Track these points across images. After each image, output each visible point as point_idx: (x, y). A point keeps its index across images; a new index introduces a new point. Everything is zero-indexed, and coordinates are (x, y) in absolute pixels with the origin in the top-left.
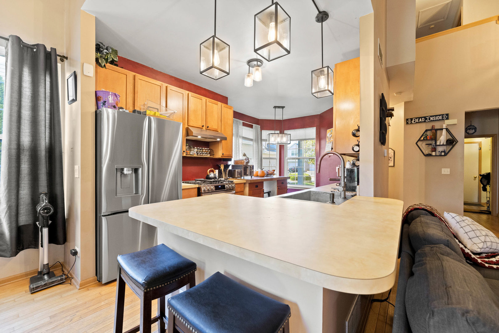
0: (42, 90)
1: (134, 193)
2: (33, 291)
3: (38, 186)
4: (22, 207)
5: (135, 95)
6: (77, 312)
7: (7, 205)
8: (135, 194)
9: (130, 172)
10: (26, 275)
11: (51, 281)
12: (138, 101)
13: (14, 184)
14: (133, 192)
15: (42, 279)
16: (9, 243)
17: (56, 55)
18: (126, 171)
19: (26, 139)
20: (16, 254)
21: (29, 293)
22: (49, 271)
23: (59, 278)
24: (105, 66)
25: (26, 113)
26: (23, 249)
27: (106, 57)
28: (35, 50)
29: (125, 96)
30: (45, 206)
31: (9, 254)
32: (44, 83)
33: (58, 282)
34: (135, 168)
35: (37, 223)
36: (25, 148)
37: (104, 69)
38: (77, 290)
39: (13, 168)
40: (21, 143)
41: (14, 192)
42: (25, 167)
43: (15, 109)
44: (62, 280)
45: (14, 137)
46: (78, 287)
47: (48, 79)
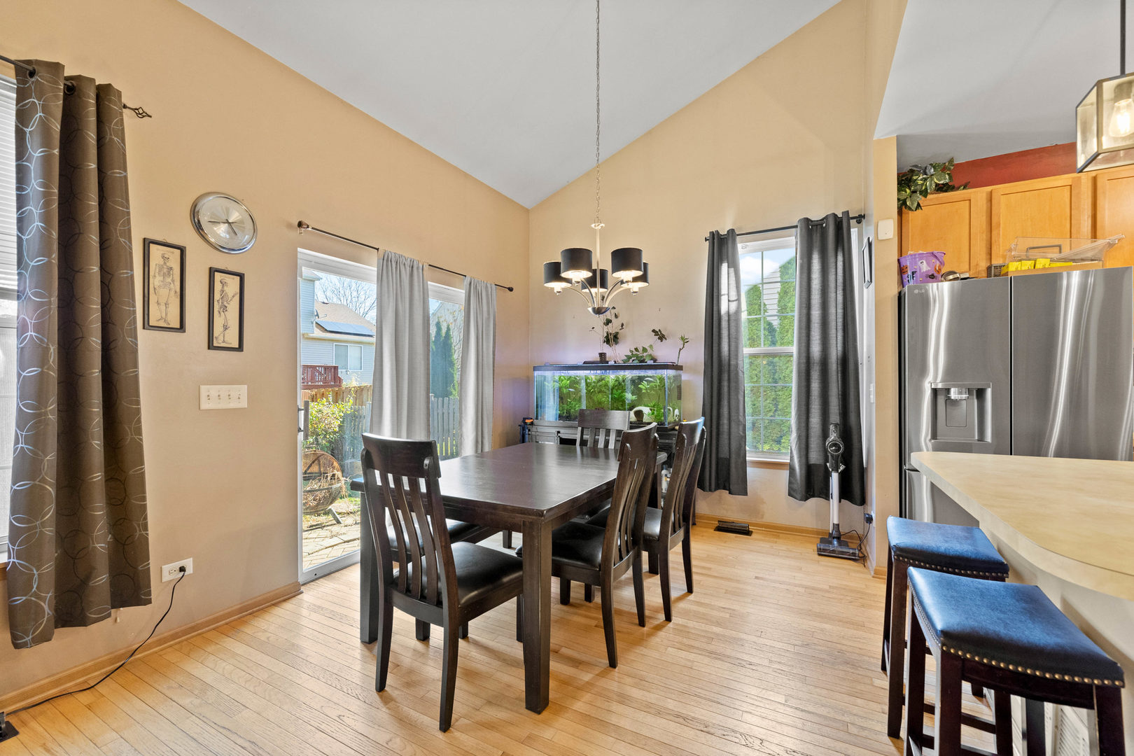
0: (832, 277)
1: (977, 438)
2: (822, 553)
3: (829, 414)
4: (812, 439)
5: (993, 233)
6: (861, 598)
7: (797, 433)
8: (978, 440)
9: (964, 396)
10: (818, 532)
11: (840, 549)
12: (999, 245)
13: (804, 408)
14: (974, 437)
15: (831, 543)
16: (799, 482)
17: (849, 219)
18: (954, 394)
19: (816, 349)
20: (806, 499)
21: (816, 553)
22: (838, 535)
23: (851, 551)
24: (919, 205)
25: (816, 313)
26: (813, 496)
27: (924, 188)
28: (824, 225)
29: (967, 244)
30: (833, 440)
31: (798, 497)
32: (834, 267)
33: (849, 555)
34: (979, 389)
35: (828, 464)
36: (816, 362)
37: (919, 211)
38: (870, 577)
39: (803, 388)
40: (811, 355)
41: (804, 417)
42: (815, 386)
43: (804, 311)
44: (854, 554)
45: (804, 349)
46: (872, 573)
47: (840, 258)
